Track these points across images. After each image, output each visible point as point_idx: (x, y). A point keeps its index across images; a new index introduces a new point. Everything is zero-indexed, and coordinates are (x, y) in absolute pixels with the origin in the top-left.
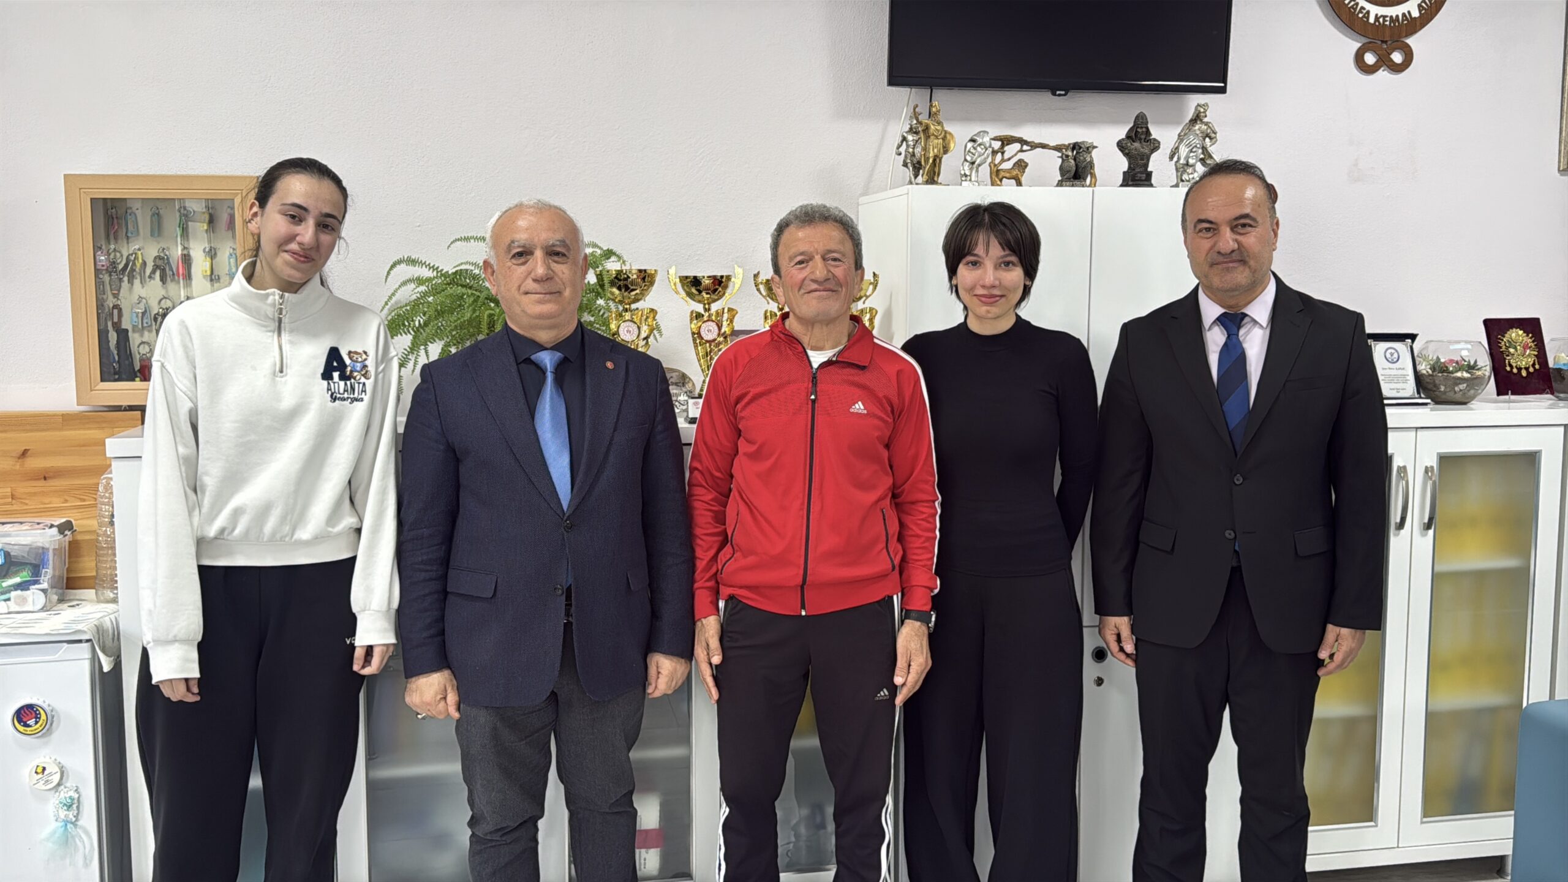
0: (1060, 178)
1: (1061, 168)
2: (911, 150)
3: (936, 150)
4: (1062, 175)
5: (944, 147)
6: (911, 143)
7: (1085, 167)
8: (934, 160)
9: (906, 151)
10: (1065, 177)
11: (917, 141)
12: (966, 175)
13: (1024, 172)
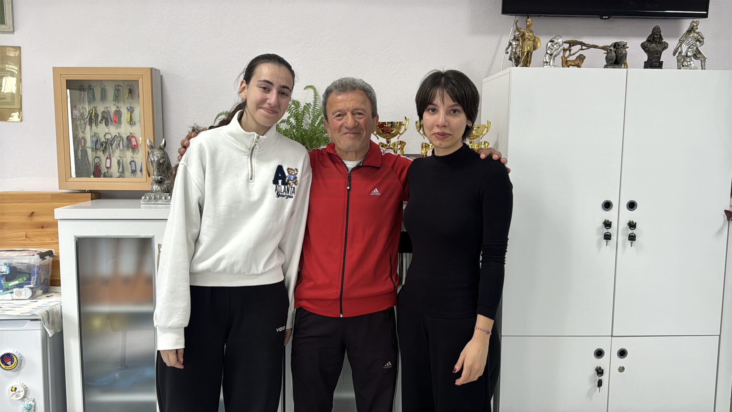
0: (606, 64)
1: (606, 58)
2: (514, 50)
3: (528, 48)
4: (607, 62)
5: (534, 46)
6: (514, 46)
7: (622, 57)
8: (528, 54)
9: (511, 51)
10: (609, 63)
11: (518, 45)
12: (547, 62)
13: (583, 62)
